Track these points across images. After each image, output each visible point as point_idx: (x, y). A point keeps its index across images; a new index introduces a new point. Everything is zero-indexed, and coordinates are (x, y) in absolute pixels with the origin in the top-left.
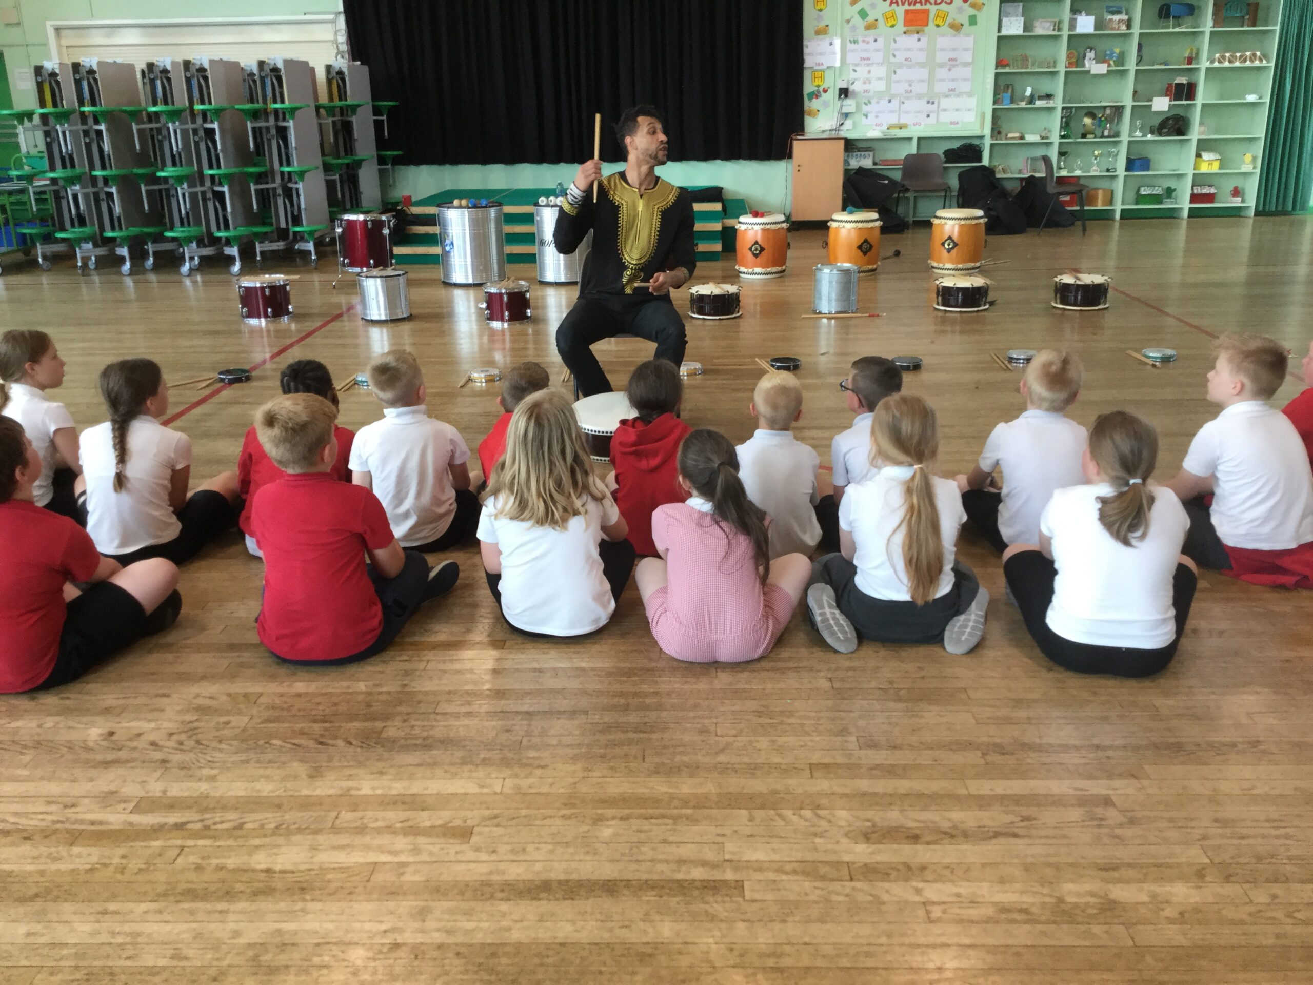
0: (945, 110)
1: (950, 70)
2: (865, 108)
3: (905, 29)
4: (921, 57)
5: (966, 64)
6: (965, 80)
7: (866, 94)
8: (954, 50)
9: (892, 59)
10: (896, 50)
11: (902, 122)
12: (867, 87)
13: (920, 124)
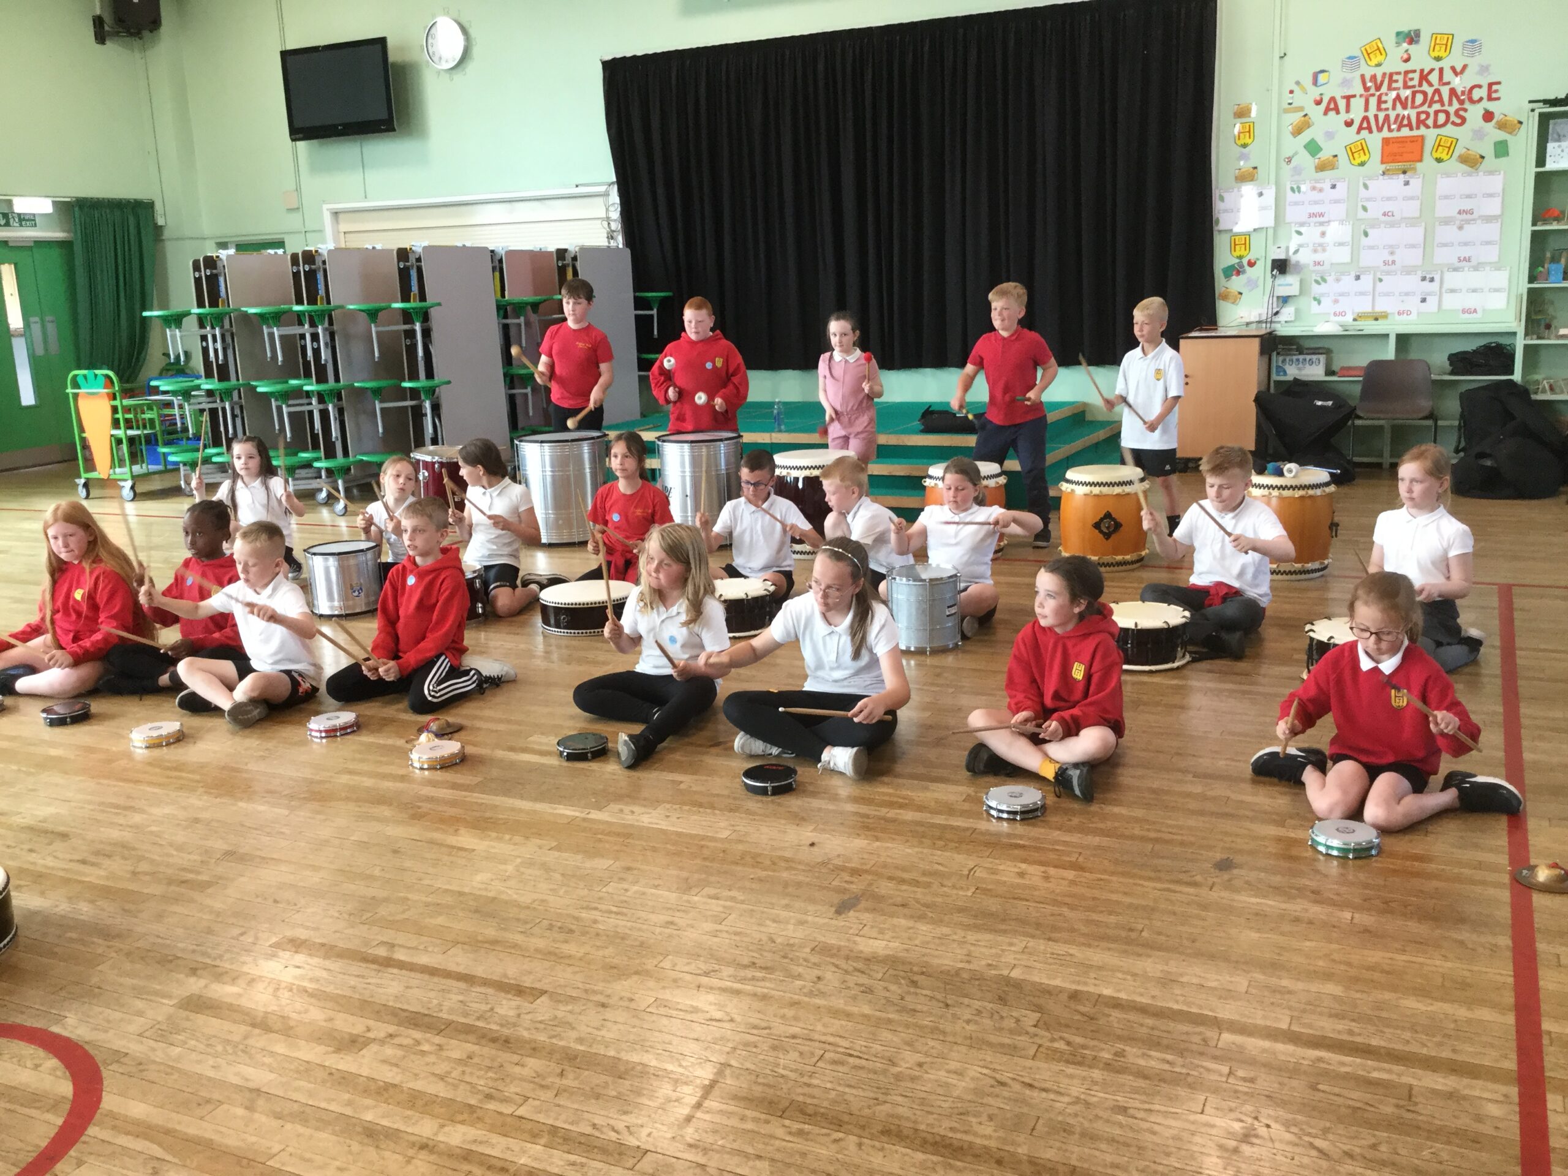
0: (1452, 291)
1: (1460, 228)
2: (1316, 289)
3: (1383, 167)
4: (1412, 209)
5: (1489, 219)
6: (1488, 243)
7: (1318, 268)
8: (1469, 196)
9: (1361, 214)
10: (1368, 200)
11: (1379, 309)
12: (1318, 257)
13: (1409, 313)
